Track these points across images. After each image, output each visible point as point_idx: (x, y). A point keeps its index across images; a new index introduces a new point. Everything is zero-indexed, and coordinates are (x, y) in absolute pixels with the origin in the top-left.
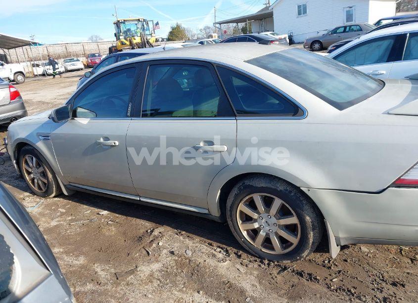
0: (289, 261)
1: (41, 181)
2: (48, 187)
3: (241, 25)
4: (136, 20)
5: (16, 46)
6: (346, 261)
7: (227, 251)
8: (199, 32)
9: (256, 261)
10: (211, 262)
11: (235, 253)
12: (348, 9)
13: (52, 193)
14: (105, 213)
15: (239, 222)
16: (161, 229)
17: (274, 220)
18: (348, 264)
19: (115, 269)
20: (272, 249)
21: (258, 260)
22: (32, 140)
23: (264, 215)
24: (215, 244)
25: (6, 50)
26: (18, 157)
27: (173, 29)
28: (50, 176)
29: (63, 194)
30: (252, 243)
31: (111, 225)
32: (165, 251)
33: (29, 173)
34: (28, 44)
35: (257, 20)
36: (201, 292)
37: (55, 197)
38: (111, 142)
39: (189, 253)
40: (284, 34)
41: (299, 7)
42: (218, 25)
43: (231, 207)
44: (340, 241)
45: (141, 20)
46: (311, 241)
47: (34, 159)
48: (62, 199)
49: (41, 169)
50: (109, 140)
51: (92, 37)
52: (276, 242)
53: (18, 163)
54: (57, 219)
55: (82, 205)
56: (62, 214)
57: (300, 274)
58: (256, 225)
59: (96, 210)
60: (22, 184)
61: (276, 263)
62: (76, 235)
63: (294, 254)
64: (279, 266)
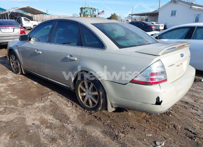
0: (94, 111)
1: (16, 66)
2: (18, 70)
3: (145, 17)
4: (90, 8)
5: (38, 13)
6: (118, 116)
7: (73, 104)
8: (125, 18)
9: (82, 109)
10: (64, 107)
11: (76, 105)
12: (197, 16)
13: (19, 72)
14: (36, 83)
15: (79, 92)
16: (53, 92)
17: (90, 93)
18: (118, 118)
19: (26, 102)
20: (89, 105)
21: (83, 109)
22: (14, 48)
23: (87, 90)
24: (70, 101)
25: (33, 15)
26: (9, 55)
27: (112, 15)
28: (19, 64)
29: (23, 73)
30: (83, 102)
31: (35, 88)
32: (49, 100)
33: (12, 63)
34: (42, 13)
35: (151, 15)
36: (52, 116)
37: (20, 74)
38: (39, 52)
39: (58, 102)
40: (162, 24)
41: (172, 11)
42: (131, 16)
43: (77, 85)
44: (112, 105)
45: (92, 8)
46: (102, 103)
47: (14, 57)
48: (22, 76)
49: (16, 62)
50: (38, 51)
51: (74, 14)
52: (90, 102)
53: (9, 58)
54: (16, 82)
55: (29, 79)
56: (20, 81)
57: (96, 117)
58: (85, 94)
59: (33, 81)
60: (9, 67)
61: (89, 111)
62: (19, 89)
63: (95, 109)
64: (90, 113)
